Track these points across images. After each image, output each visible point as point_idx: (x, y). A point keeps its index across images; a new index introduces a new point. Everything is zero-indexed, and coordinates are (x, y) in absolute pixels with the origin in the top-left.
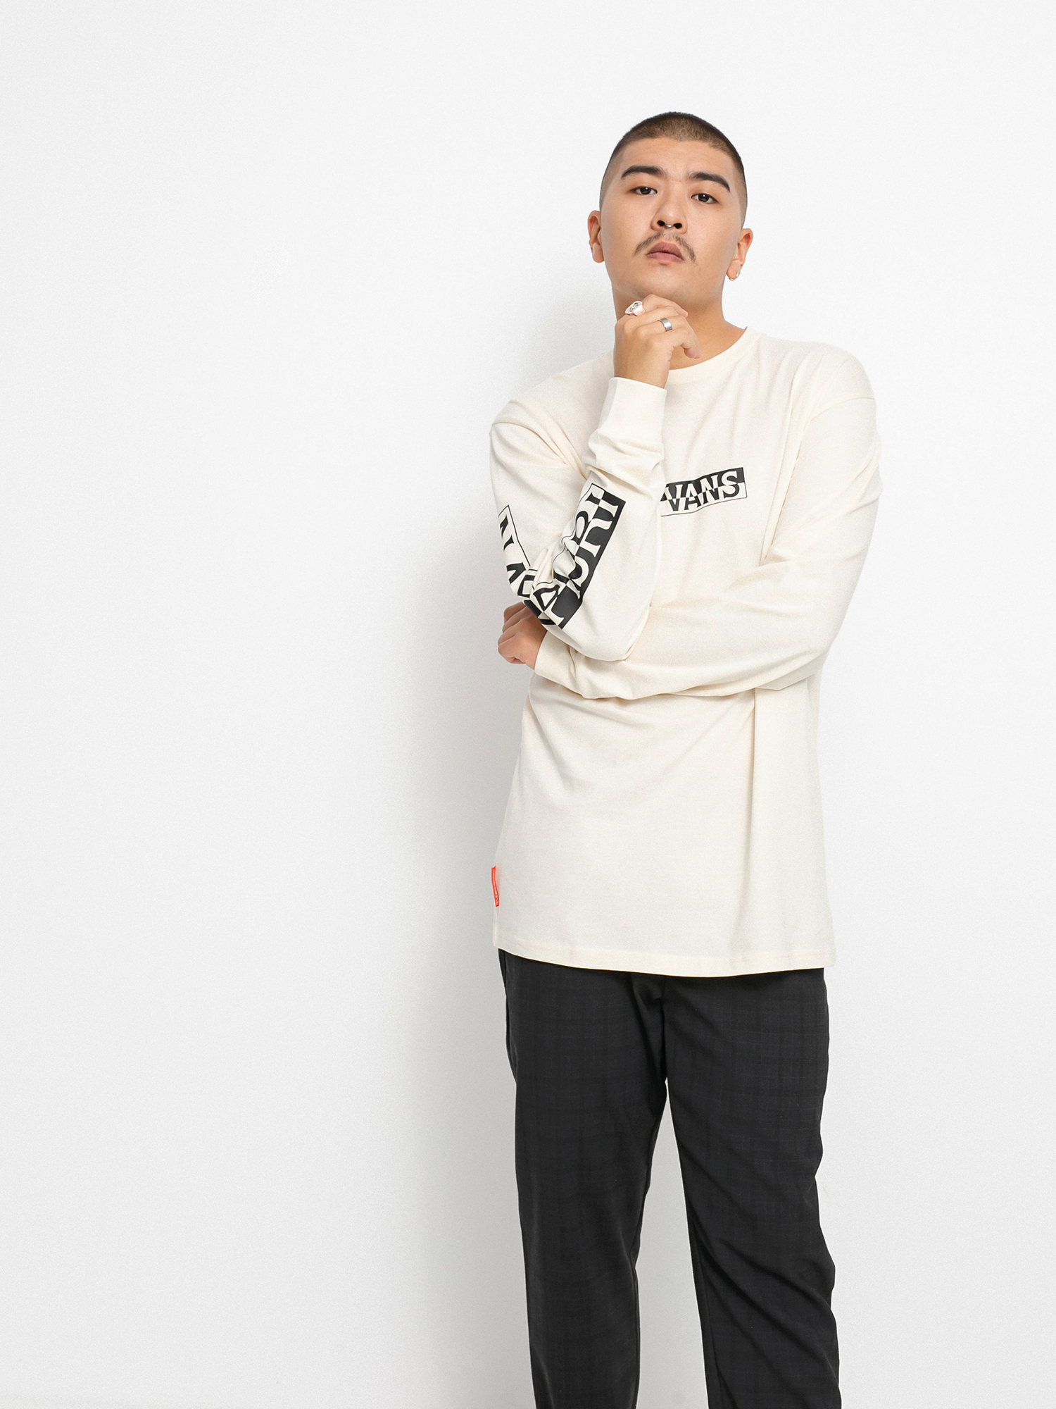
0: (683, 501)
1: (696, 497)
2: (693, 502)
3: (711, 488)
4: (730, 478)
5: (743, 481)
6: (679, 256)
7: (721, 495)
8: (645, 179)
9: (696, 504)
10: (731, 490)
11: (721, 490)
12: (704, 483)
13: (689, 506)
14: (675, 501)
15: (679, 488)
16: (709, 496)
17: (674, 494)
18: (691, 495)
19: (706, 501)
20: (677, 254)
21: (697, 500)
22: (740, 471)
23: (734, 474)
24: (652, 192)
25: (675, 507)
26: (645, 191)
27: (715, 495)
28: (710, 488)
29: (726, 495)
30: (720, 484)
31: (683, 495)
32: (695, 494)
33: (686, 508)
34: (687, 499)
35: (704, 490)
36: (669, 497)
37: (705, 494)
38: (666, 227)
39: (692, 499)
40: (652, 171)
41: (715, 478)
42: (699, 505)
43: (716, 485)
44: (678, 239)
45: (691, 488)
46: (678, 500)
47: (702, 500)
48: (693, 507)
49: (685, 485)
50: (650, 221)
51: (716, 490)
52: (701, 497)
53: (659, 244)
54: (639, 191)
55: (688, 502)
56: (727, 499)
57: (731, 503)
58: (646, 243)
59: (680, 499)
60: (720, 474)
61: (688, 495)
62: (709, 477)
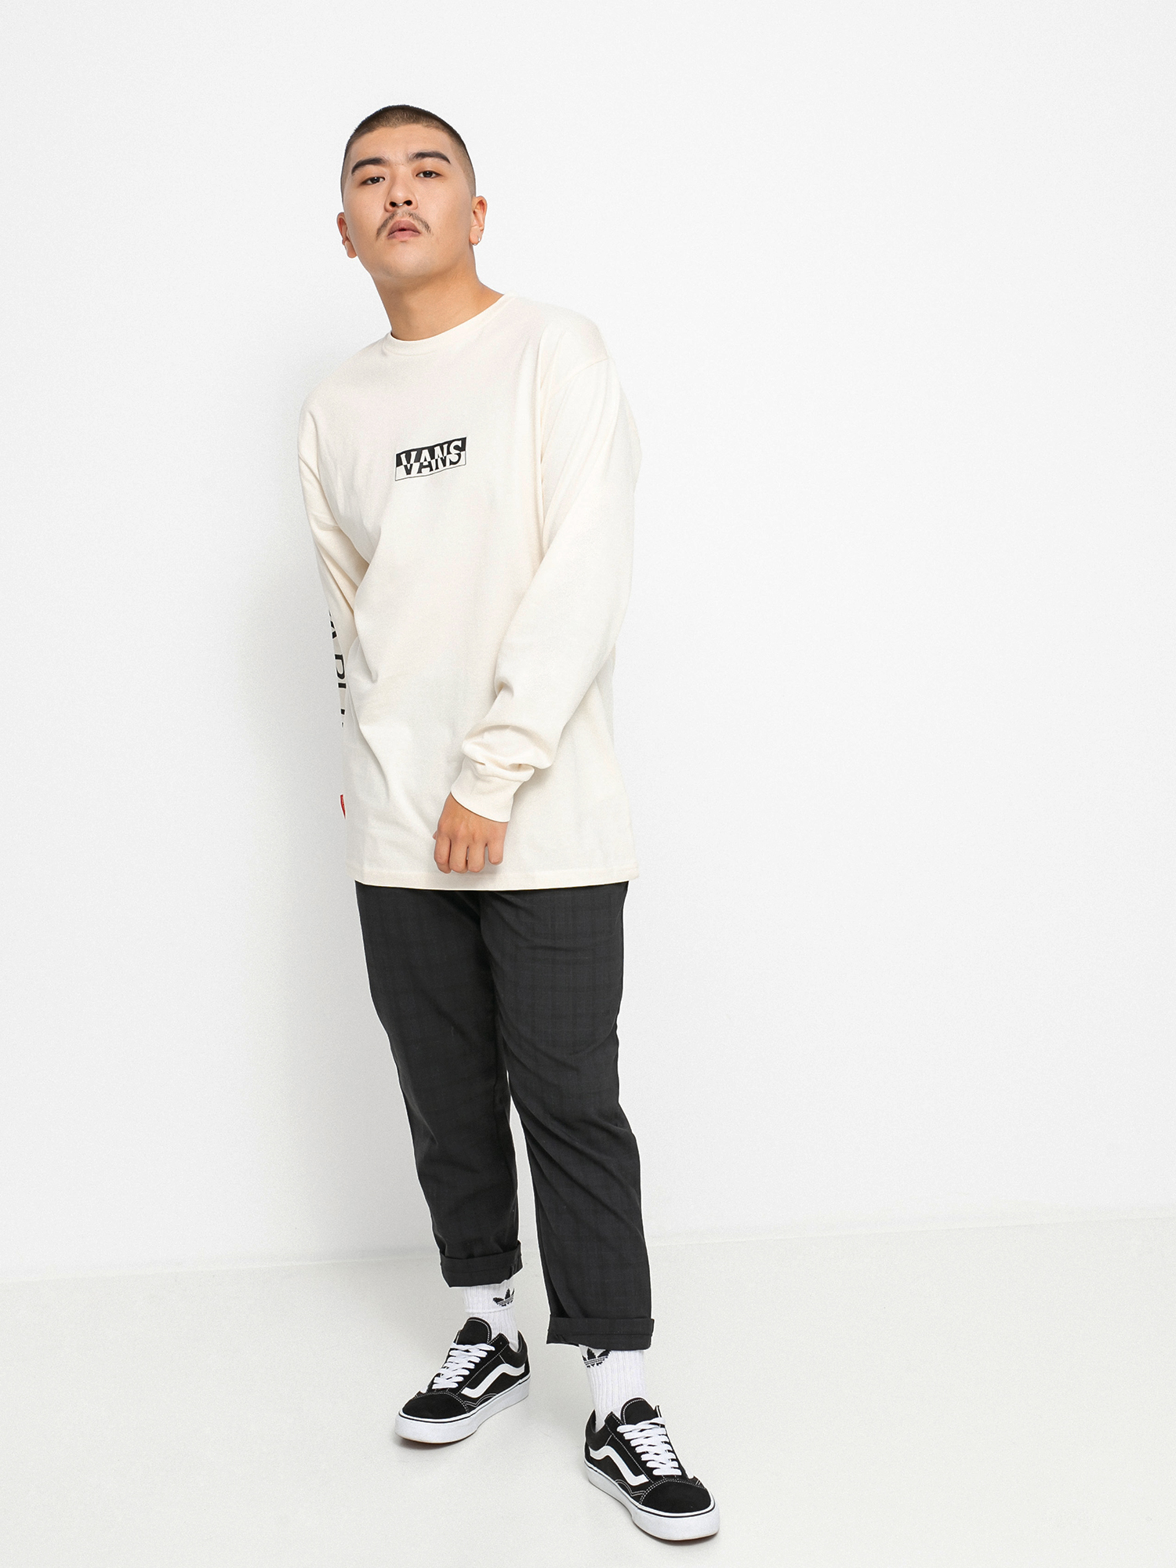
0: (416, 466)
1: (430, 462)
2: (426, 468)
4: (456, 447)
5: (465, 450)
6: (416, 231)
7: (448, 462)
8: (372, 171)
9: (429, 469)
10: (455, 458)
11: (448, 458)
12: (437, 451)
13: (423, 470)
14: (409, 466)
15: (414, 454)
16: (440, 463)
17: (408, 459)
18: (425, 460)
19: (437, 468)
20: (413, 228)
21: (430, 465)
22: (464, 440)
23: (459, 443)
25: (409, 472)
27: (444, 462)
28: (441, 456)
29: (451, 463)
30: (449, 453)
31: (418, 459)
32: (429, 459)
33: (420, 471)
34: (422, 464)
35: (436, 457)
36: (404, 462)
37: (437, 460)
39: (426, 463)
41: (445, 447)
42: (431, 470)
43: (445, 453)
45: (426, 453)
46: (411, 465)
47: (434, 467)
48: (426, 471)
49: (419, 451)
50: (383, 204)
51: (445, 457)
52: (433, 462)
53: (395, 223)
55: (422, 466)
56: (452, 466)
57: (454, 470)
58: (384, 225)
59: (414, 464)
60: (449, 443)
61: (422, 460)
62: (441, 445)
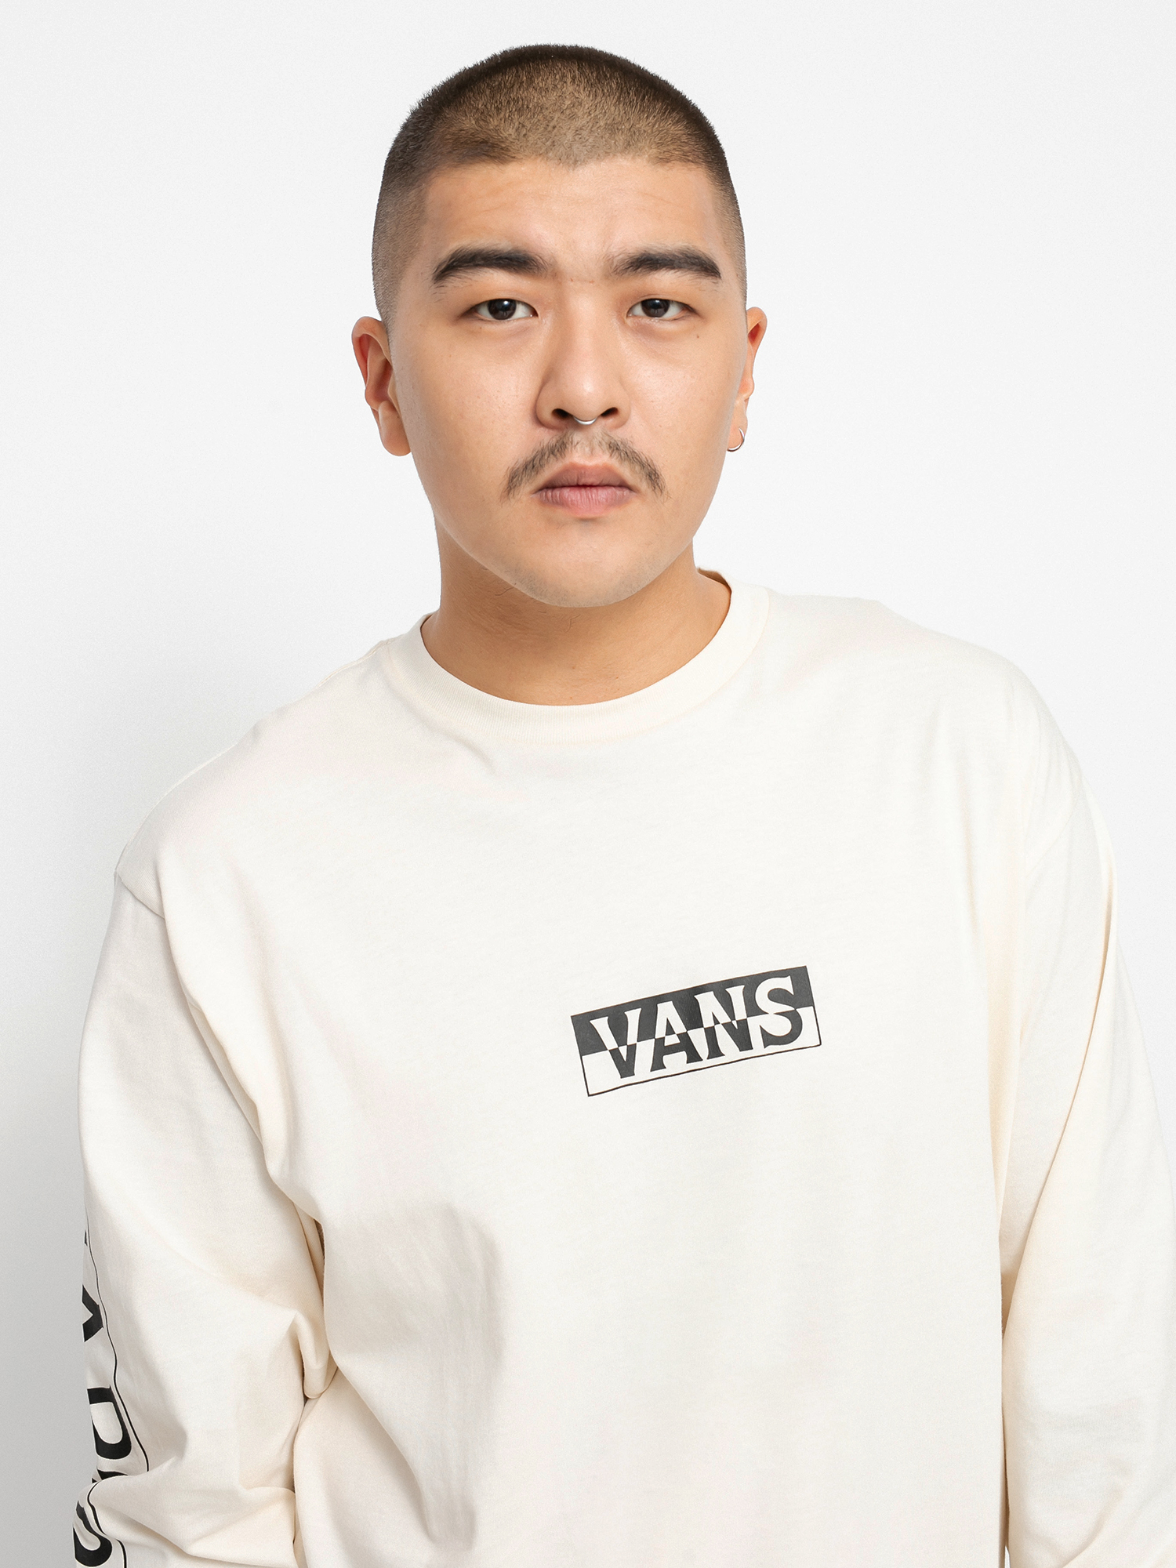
0: (645, 1051)
1: (684, 1037)
2: (673, 1049)
3: (727, 1020)
4: (776, 996)
5: (809, 1002)
6: (622, 492)
7: (756, 1038)
8: (499, 283)
9: (683, 1055)
10: (783, 1027)
11: (754, 1024)
12: (708, 1005)
13: (666, 1059)
14: (623, 1050)
15: (633, 1017)
16: (724, 1040)
17: (619, 1028)
18: (670, 1030)
19: (715, 1051)
20: (617, 482)
21: (686, 1045)
22: (800, 976)
23: (786, 984)
24: (521, 311)
25: (626, 1067)
26: (500, 309)
27: (743, 1040)
28: (724, 1018)
29: (769, 1039)
30: (753, 1009)
31: (647, 1029)
32: (679, 1027)
33: (658, 1064)
34: (659, 1043)
35: (708, 1022)
36: (606, 1042)
37: (711, 1034)
38: (578, 427)
39: (673, 1040)
40: (517, 262)
41: (736, 994)
42: (694, 1056)
43: (740, 1013)
44: (614, 448)
45: (667, 1012)
46: (632, 1050)
47: (702, 1048)
48: (676, 1061)
49: (649, 1007)
50: (529, 405)
51: (743, 1024)
52: (698, 1037)
53: (563, 467)
54: (485, 312)
55: (661, 1050)
56: (772, 1048)
57: (783, 1061)
58: (532, 466)
59: (639, 1045)
60: (751, 983)
61: (660, 1031)
62: (720, 988)
